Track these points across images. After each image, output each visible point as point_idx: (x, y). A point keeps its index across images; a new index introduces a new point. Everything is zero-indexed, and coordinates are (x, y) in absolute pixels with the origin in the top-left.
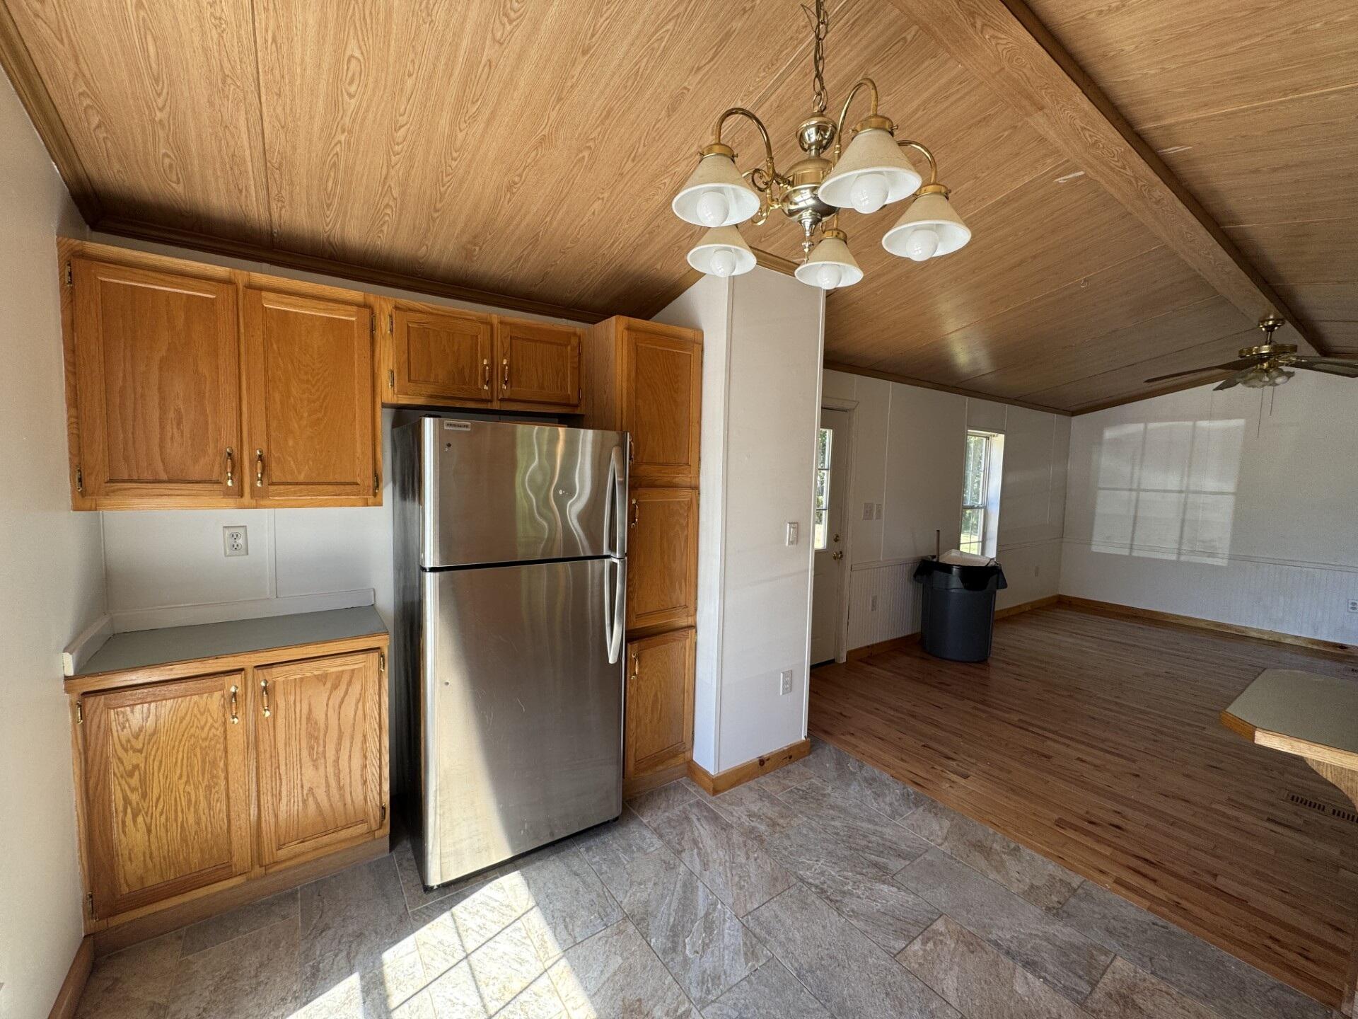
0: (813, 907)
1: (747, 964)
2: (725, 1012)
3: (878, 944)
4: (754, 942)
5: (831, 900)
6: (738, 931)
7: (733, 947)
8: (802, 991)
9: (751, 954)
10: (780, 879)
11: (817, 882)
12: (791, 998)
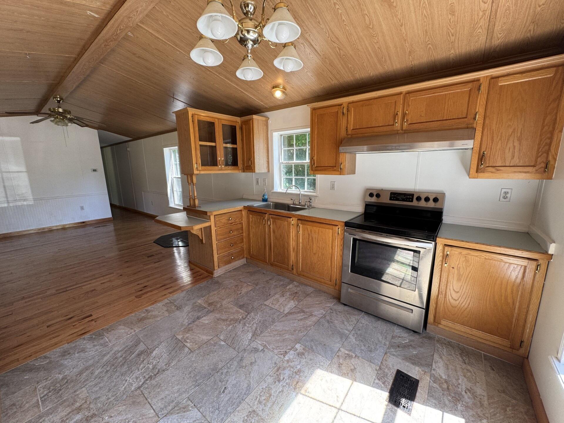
0: (160, 381)
1: (190, 410)
2: (216, 417)
3: (185, 357)
4: (178, 408)
5: (158, 373)
6: (168, 419)
7: (179, 420)
8: (206, 384)
9: (185, 409)
10: (134, 400)
11: (143, 381)
12: (209, 388)
